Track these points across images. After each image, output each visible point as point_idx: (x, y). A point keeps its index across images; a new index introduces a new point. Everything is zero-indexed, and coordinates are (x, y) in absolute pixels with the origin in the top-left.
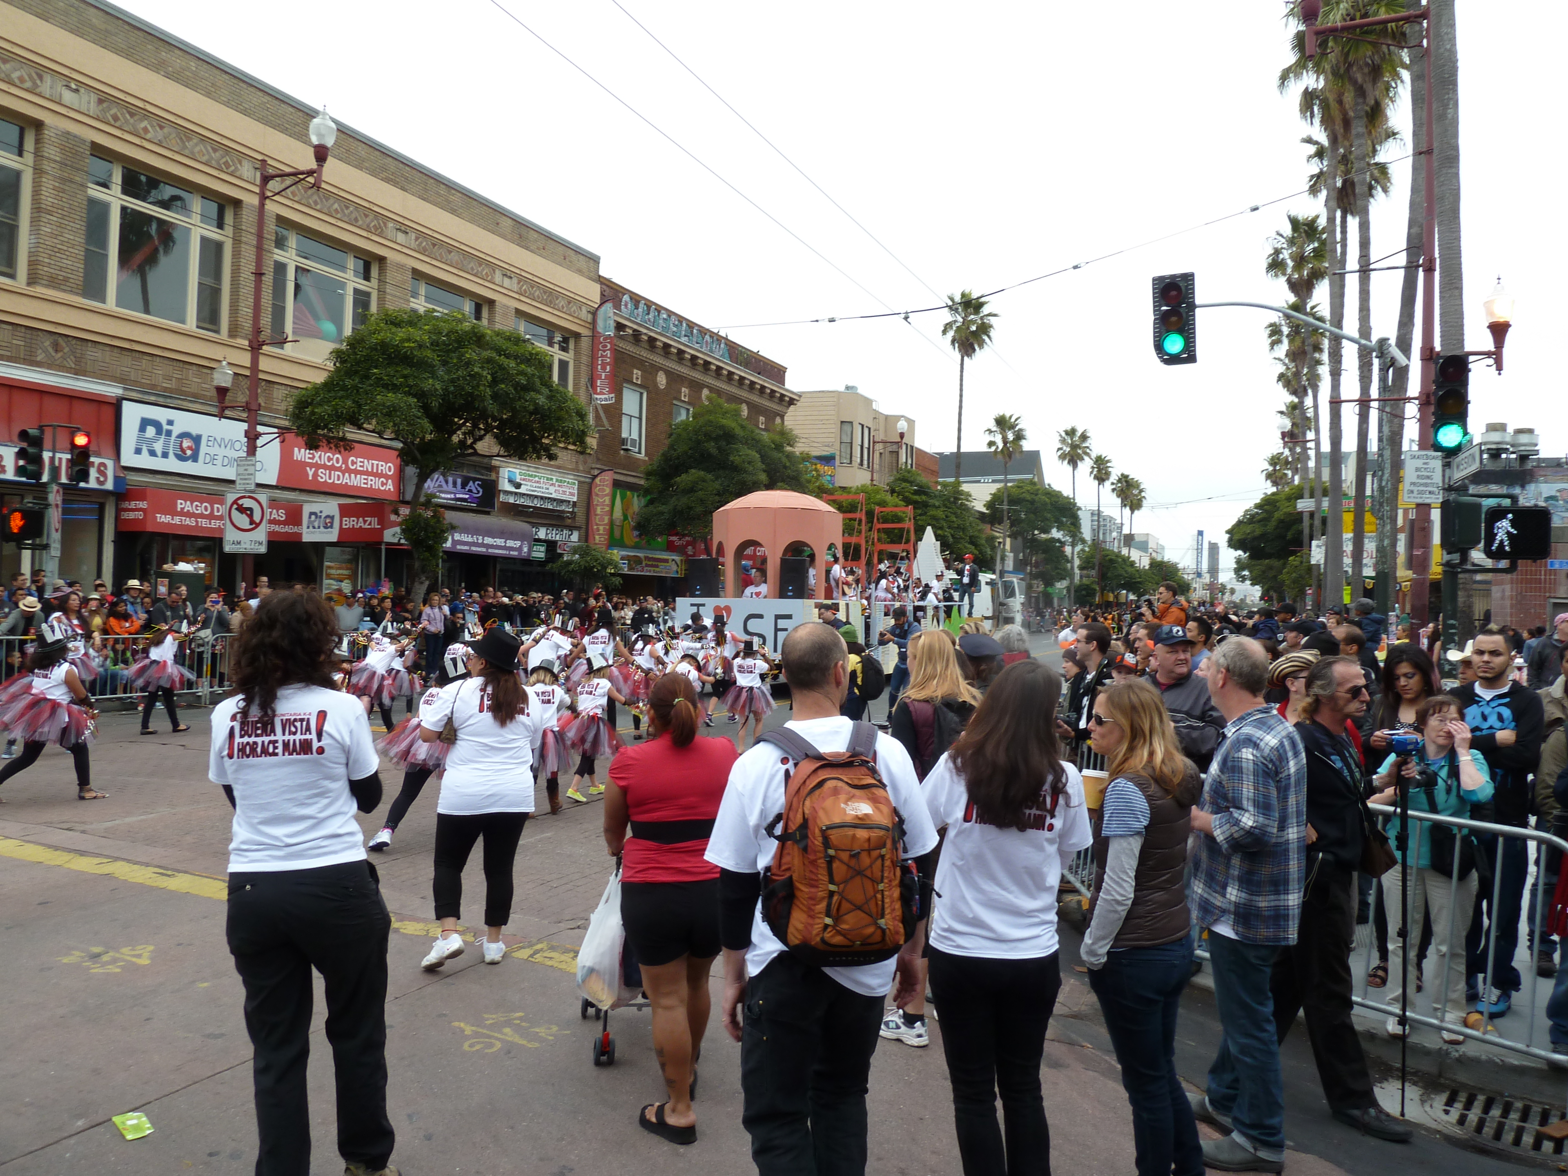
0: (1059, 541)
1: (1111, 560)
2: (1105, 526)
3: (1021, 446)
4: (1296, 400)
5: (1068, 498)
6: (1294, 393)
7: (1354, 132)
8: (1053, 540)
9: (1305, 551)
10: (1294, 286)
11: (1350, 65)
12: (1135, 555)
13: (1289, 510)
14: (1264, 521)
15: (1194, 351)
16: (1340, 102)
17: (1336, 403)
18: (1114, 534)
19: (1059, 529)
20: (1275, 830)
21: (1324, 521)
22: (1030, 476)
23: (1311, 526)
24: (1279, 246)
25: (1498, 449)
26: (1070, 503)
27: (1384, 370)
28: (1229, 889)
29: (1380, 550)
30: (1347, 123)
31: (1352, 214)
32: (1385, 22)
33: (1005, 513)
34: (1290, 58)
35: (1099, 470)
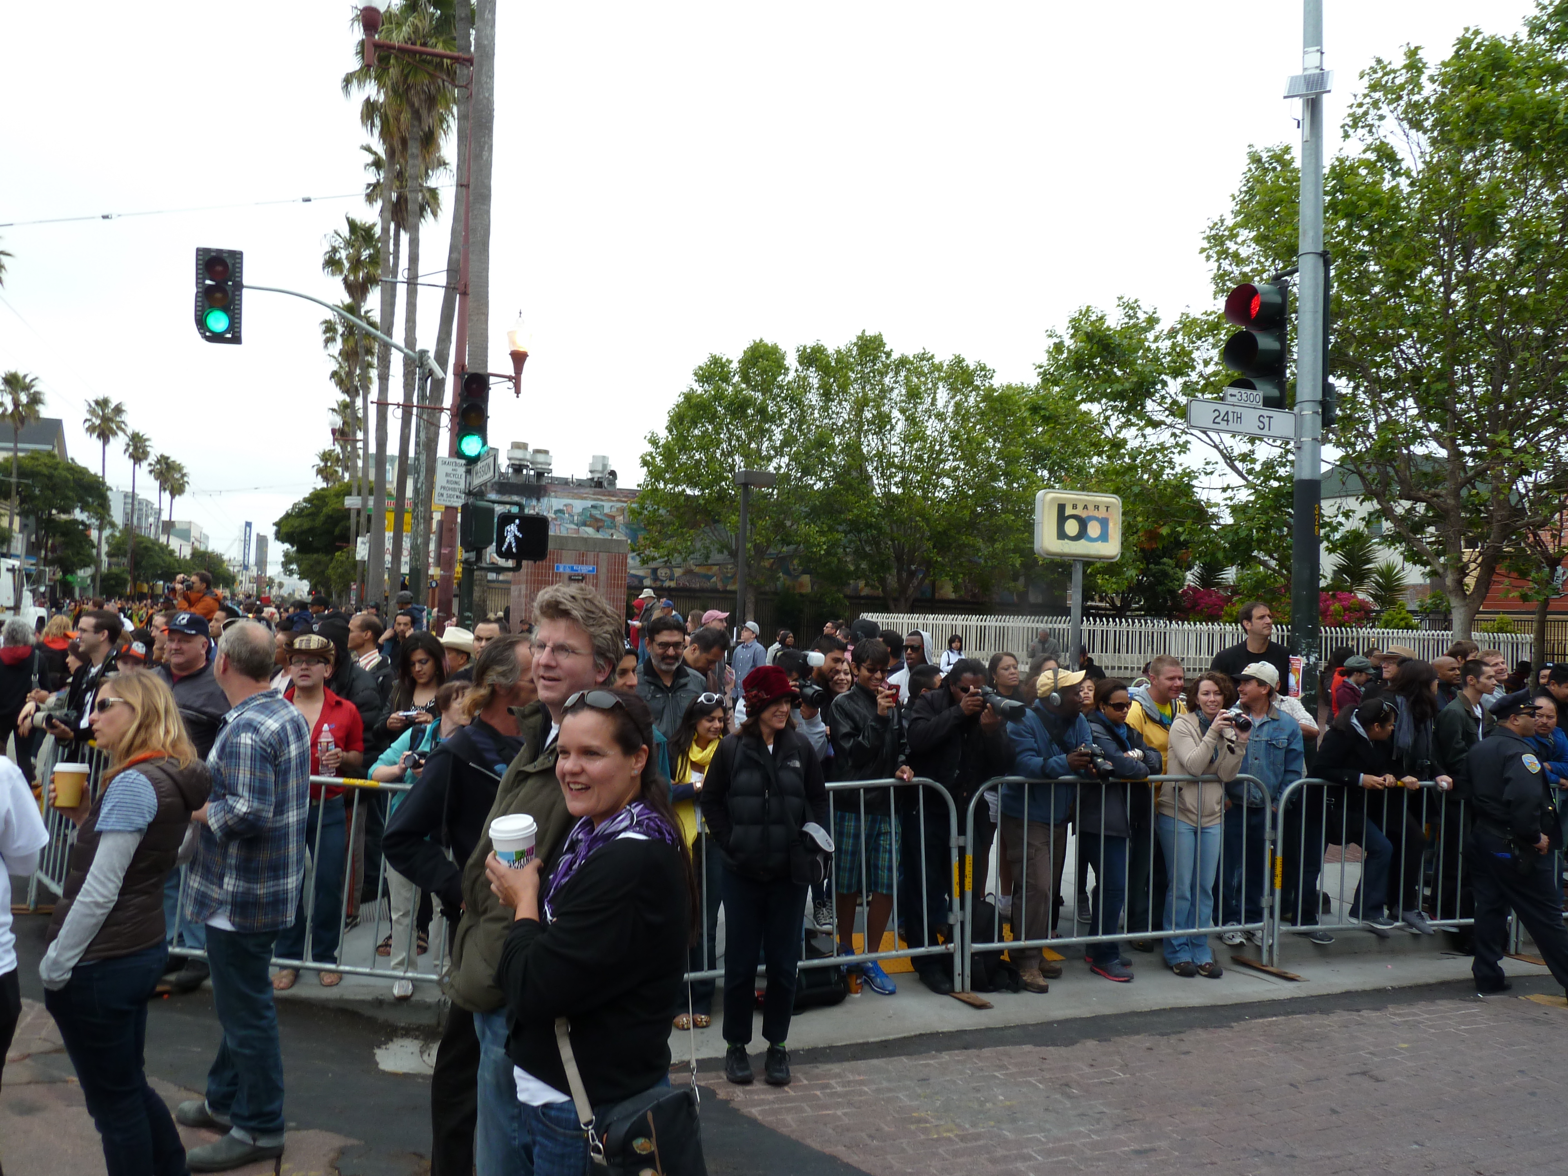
0: (83, 523)
1: (146, 548)
2: (140, 510)
3: (37, 412)
4: (348, 399)
5: (95, 475)
6: (346, 391)
7: (409, 152)
8: (75, 522)
9: (351, 546)
10: (350, 287)
11: (409, 88)
12: (175, 544)
13: (338, 506)
14: (313, 515)
15: (240, 332)
16: (398, 120)
17: (382, 405)
18: (151, 520)
19: (82, 510)
20: (271, 815)
21: (369, 518)
22: (49, 447)
23: (358, 523)
24: (337, 244)
25: (520, 465)
26: (98, 482)
27: (424, 380)
28: (226, 880)
29: (414, 547)
30: (404, 142)
31: (405, 229)
32: (442, 56)
33: (14, 488)
34: (355, 64)
35: (136, 448)
